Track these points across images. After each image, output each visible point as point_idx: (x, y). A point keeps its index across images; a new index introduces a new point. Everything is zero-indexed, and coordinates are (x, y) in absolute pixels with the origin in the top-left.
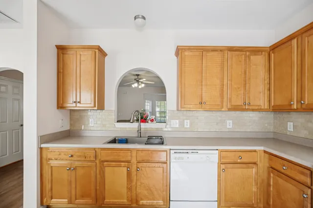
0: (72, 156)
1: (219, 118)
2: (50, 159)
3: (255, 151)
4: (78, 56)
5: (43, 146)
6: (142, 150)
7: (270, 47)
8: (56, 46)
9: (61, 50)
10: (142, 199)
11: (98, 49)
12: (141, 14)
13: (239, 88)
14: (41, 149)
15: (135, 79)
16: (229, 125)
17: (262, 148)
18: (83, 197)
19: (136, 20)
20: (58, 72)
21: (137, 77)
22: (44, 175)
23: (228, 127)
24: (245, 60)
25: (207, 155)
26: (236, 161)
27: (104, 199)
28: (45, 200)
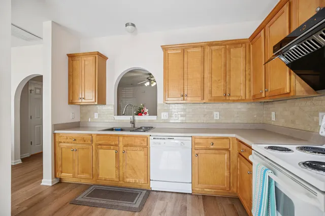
0: (75, 140)
1: (206, 110)
2: (60, 142)
3: (227, 138)
4: (83, 62)
5: (56, 132)
6: (128, 136)
7: (249, 38)
8: (68, 55)
9: (71, 57)
10: (127, 178)
11: (98, 54)
12: (130, 22)
13: (219, 80)
14: (55, 134)
15: (147, 78)
16: (216, 116)
17: (234, 135)
18: (83, 172)
19: (127, 27)
20: (69, 75)
21: (149, 76)
22: (57, 155)
23: (215, 118)
24: (225, 53)
25: (182, 141)
26: (208, 147)
27: (98, 175)
28: (57, 174)
